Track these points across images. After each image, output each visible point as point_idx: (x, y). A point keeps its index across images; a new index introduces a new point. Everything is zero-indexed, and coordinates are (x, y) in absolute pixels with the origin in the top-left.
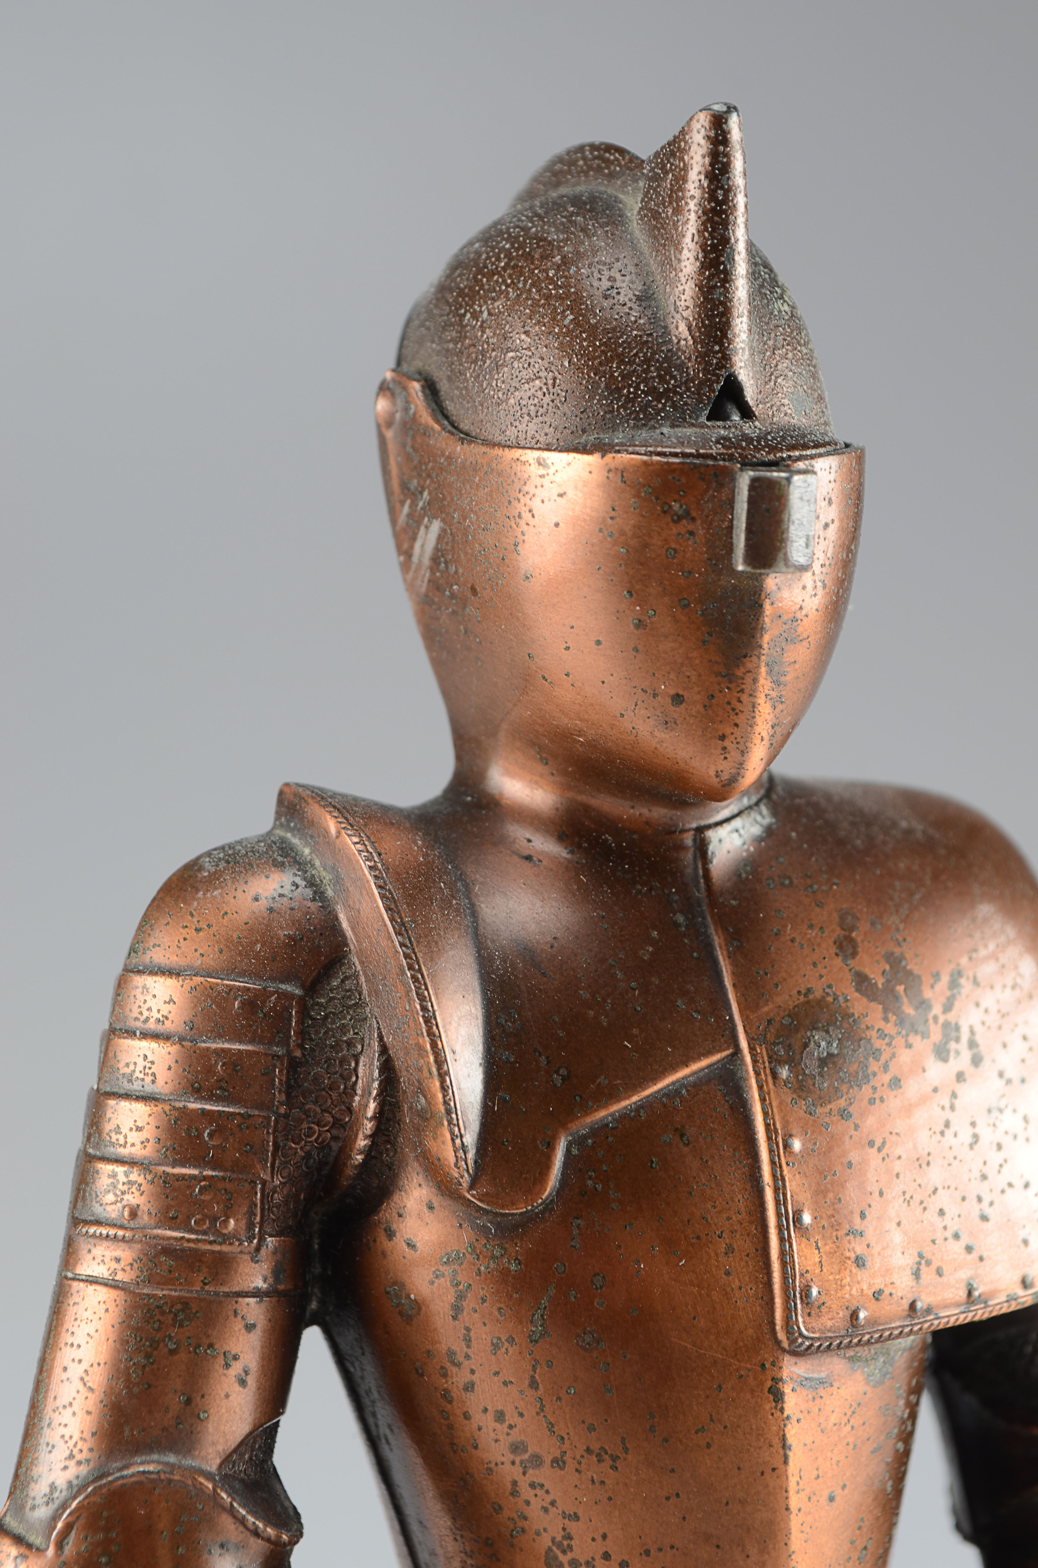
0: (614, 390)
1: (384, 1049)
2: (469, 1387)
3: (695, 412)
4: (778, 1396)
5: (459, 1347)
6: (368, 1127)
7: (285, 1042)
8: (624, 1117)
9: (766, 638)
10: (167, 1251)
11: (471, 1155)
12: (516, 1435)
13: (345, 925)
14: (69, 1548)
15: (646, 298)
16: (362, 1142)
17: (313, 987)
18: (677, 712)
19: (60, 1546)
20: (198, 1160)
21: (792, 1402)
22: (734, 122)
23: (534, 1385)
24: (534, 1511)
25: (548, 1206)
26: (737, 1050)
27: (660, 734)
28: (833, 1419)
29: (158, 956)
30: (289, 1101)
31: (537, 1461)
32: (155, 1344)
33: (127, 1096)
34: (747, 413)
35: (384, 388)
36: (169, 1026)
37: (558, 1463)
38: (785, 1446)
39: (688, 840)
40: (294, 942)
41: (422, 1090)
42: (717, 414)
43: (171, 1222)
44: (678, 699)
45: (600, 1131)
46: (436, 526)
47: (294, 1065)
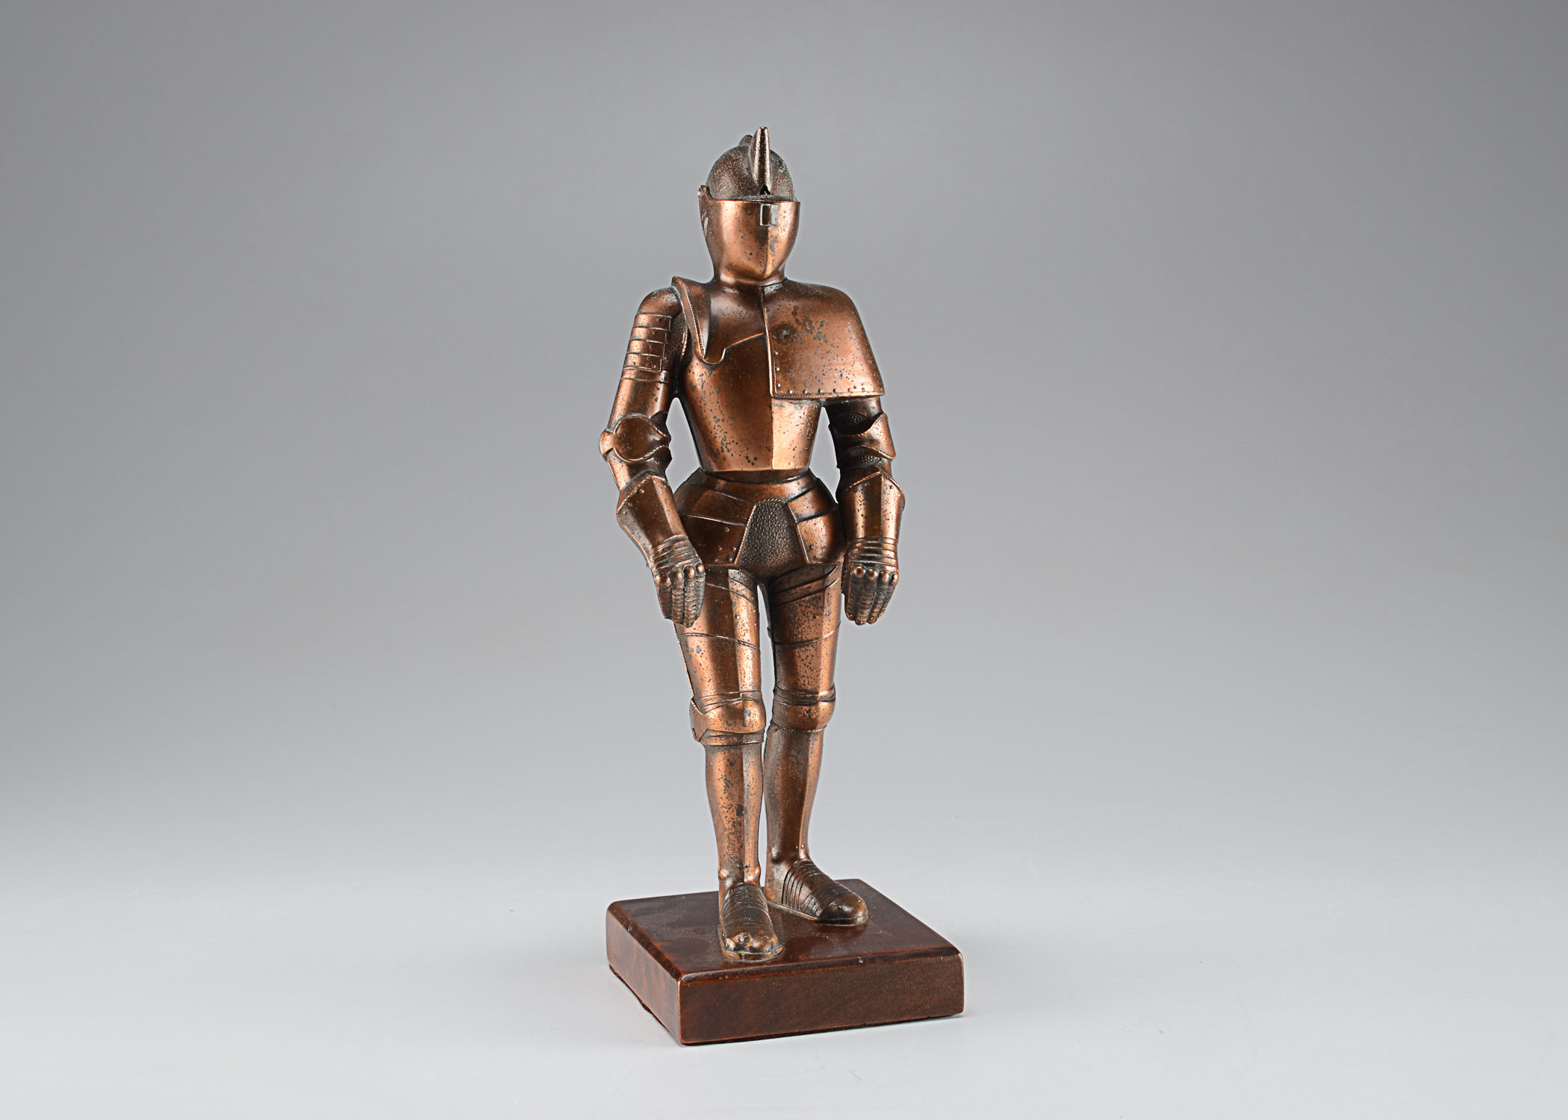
0: (739, 188)
1: (689, 330)
2: (705, 404)
3: (757, 193)
4: (771, 408)
5: (703, 395)
6: (685, 347)
7: (668, 328)
8: (738, 345)
9: (769, 241)
10: (641, 371)
11: (705, 351)
12: (714, 415)
13: (682, 304)
14: (618, 432)
15: (748, 169)
16: (684, 350)
17: (674, 317)
18: (751, 257)
19: (616, 431)
20: (648, 353)
21: (775, 409)
22: (766, 131)
23: (718, 402)
24: (718, 432)
25: (721, 363)
26: (766, 333)
27: (748, 262)
28: (786, 415)
29: (644, 311)
30: (668, 341)
31: (719, 420)
32: (637, 391)
33: (635, 340)
34: (769, 193)
35: (700, 190)
36: (644, 325)
37: (723, 420)
38: (772, 418)
39: (760, 289)
40: (670, 307)
41: (695, 338)
42: (762, 193)
43: (642, 365)
44: (751, 254)
45: (733, 348)
46: (707, 219)
47: (669, 334)
